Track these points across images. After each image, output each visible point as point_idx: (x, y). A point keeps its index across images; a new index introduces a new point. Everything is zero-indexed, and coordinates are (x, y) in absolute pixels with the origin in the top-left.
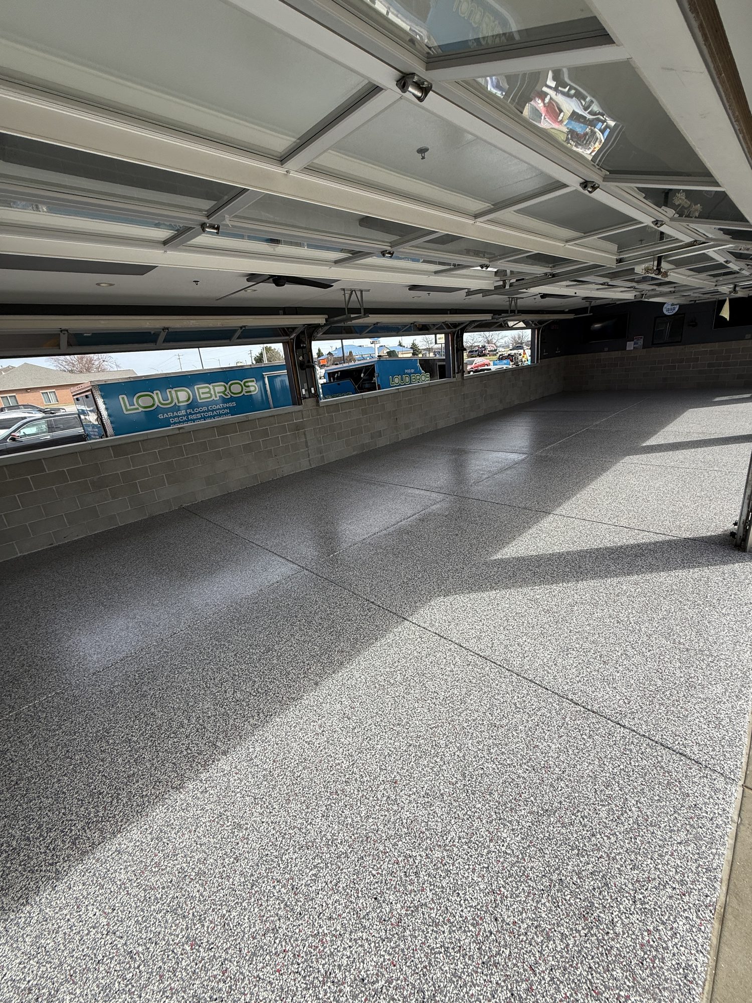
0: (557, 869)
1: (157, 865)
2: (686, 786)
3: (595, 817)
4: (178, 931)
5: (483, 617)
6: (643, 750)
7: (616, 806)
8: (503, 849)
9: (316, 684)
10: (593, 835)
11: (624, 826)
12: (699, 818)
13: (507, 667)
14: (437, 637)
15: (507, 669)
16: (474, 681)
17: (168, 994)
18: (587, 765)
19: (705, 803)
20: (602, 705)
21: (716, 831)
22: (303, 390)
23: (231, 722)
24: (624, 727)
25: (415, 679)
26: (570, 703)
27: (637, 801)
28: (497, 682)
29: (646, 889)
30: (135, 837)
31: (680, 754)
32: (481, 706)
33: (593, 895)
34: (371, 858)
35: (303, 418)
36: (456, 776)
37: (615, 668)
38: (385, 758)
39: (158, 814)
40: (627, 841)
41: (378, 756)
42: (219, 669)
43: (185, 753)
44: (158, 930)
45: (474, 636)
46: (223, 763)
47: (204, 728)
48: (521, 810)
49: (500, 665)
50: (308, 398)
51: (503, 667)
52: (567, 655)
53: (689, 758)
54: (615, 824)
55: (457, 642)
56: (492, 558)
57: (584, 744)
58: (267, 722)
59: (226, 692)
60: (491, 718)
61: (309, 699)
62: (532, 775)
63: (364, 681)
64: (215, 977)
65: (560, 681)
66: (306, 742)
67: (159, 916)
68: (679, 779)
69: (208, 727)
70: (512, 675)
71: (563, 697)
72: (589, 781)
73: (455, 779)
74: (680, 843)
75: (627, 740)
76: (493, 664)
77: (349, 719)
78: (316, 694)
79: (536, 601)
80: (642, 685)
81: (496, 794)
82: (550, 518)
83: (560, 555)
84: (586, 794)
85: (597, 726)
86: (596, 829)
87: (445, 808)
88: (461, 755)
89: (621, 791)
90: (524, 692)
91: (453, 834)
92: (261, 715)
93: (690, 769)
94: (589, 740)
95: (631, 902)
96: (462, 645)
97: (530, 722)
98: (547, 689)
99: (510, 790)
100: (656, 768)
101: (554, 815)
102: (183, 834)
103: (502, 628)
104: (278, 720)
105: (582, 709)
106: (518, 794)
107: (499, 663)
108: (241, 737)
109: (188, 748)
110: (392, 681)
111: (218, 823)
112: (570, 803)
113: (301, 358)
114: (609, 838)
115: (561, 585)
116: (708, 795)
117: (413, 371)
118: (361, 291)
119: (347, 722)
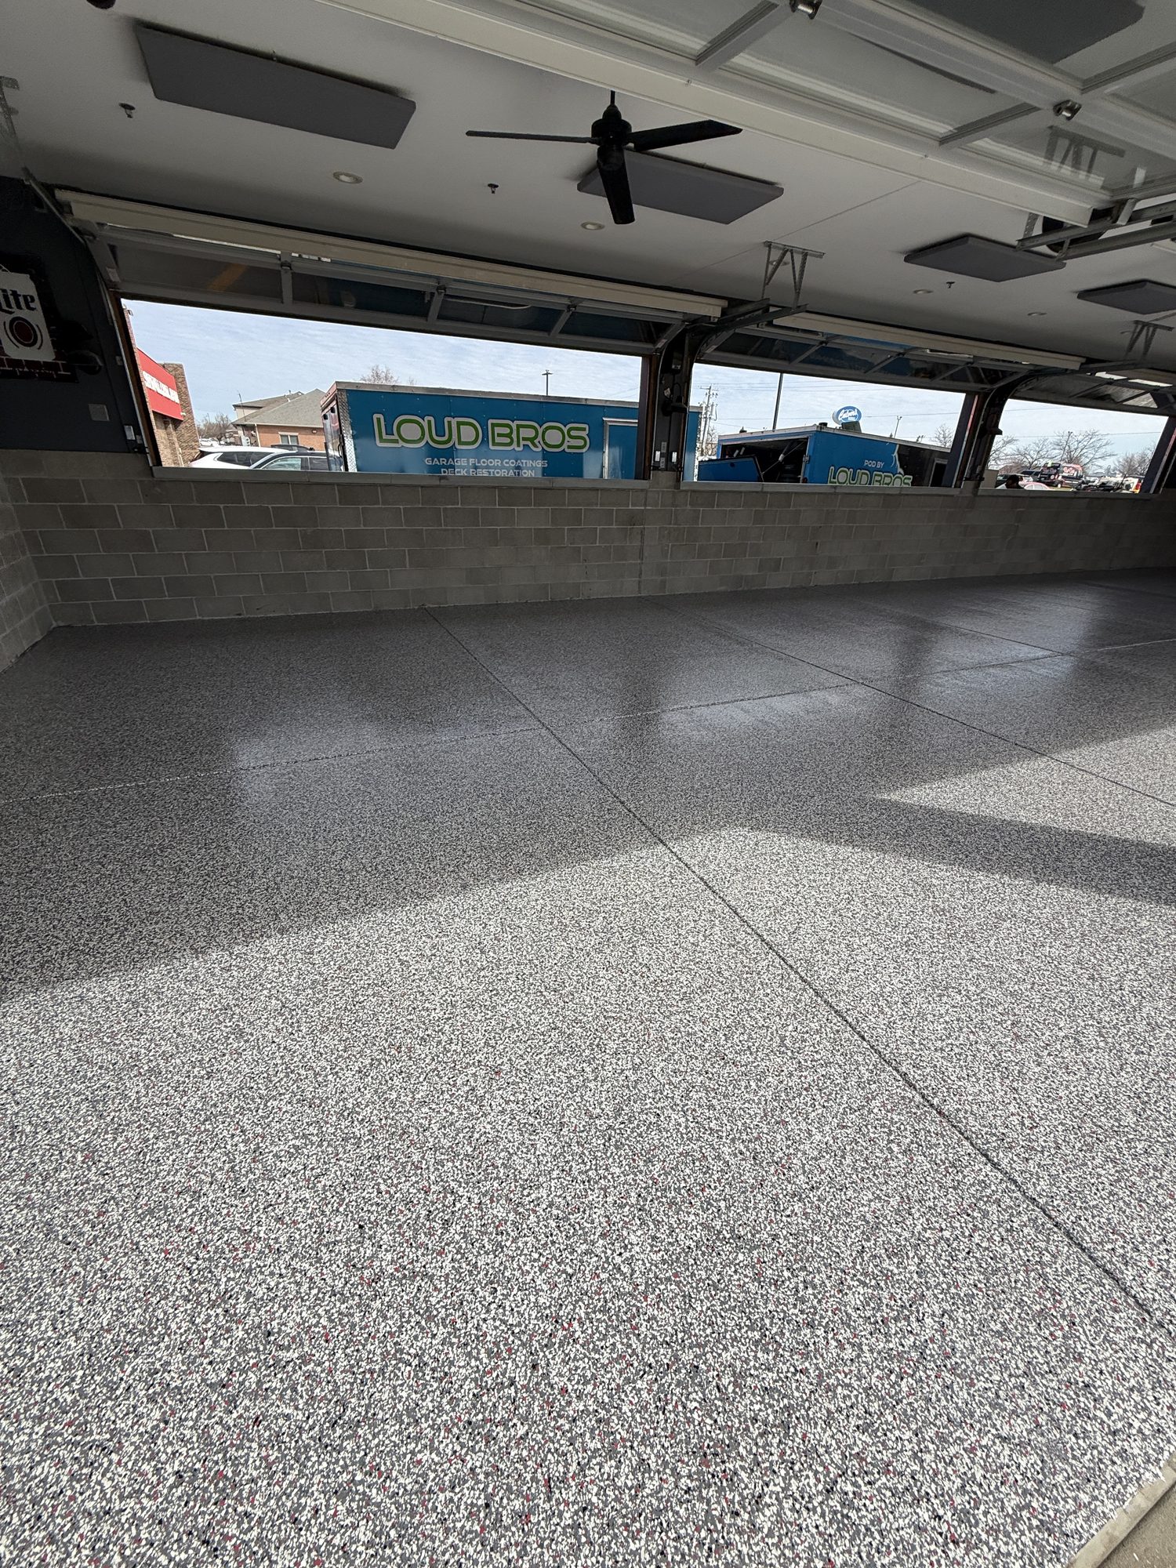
0: (699, 1345)
1: (113, 1036)
2: (1083, 1338)
3: (834, 1296)
4: (83, 1130)
5: (805, 882)
6: (1015, 1225)
7: (892, 1297)
8: (618, 1260)
9: (464, 887)
10: (810, 1325)
11: (888, 1341)
12: (1083, 1414)
13: (803, 974)
14: (702, 886)
15: (801, 977)
16: (726, 974)
17: (21, 1203)
18: (871, 1197)
19: (1116, 1394)
20: (968, 1107)
21: (1114, 1463)
22: (658, 453)
23: (317, 894)
24: (995, 1165)
25: (624, 934)
26: (899, 1078)
27: (945, 1312)
28: (769, 991)
29: (869, 1483)
30: (111, 989)
31: (1106, 1271)
32: (717, 1016)
34: (392, 1163)
35: (645, 505)
36: (603, 1106)
37: (1037, 1055)
38: (503, 1031)
39: (154, 974)
40: (878, 1372)
41: (494, 1023)
42: (343, 821)
43: (234, 911)
44: (62, 1116)
45: (770, 904)
46: (272, 945)
47: (278, 889)
48: (689, 1213)
49: (791, 967)
50: (662, 470)
51: (796, 972)
52: (940, 996)
53: (1124, 1290)
54: (870, 1328)
55: (733, 903)
56: (879, 796)
57: (886, 1160)
58: (364, 913)
59: (333, 853)
60: (722, 1042)
61: (440, 905)
62: (747, 1165)
63: (539, 908)
64: (87, 1213)
65: (899, 1034)
66: (400, 960)
67: (74, 1100)
68: (1073, 1316)
69: (284, 889)
70: (805, 990)
71: (889, 1063)
72: (857, 1228)
73: (598, 1110)
74: (1004, 1439)
75: (989, 1191)
76: (778, 960)
77: (482, 952)
78: (456, 900)
79: (928, 889)
80: (1082, 1108)
81: (658, 1166)
82: (1042, 762)
83: (1025, 828)
84: (838, 1247)
85: (934, 1141)
86: (822, 1317)
87: (555, 1146)
88: (633, 1078)
89: (920, 1277)
90: (812, 1025)
91: (543, 1193)
92: (361, 900)
93: (1116, 1310)
94: (900, 1156)
96: (739, 911)
97: (795, 1078)
98: (863, 1038)
99: (688, 1171)
100: (1026, 1271)
101: (750, 1251)
102: (167, 1012)
103: (831, 909)
104: (380, 915)
105: (918, 1098)
106: (700, 1185)
107: (791, 962)
108: (315, 920)
109: (241, 907)
110: (583, 924)
111: (217, 1016)
112: (794, 1246)
113: (667, 392)
114: (841, 1346)
115: (997, 876)
116: (1133, 1382)
117: (880, 465)
118: (805, 255)
119: (477, 955)
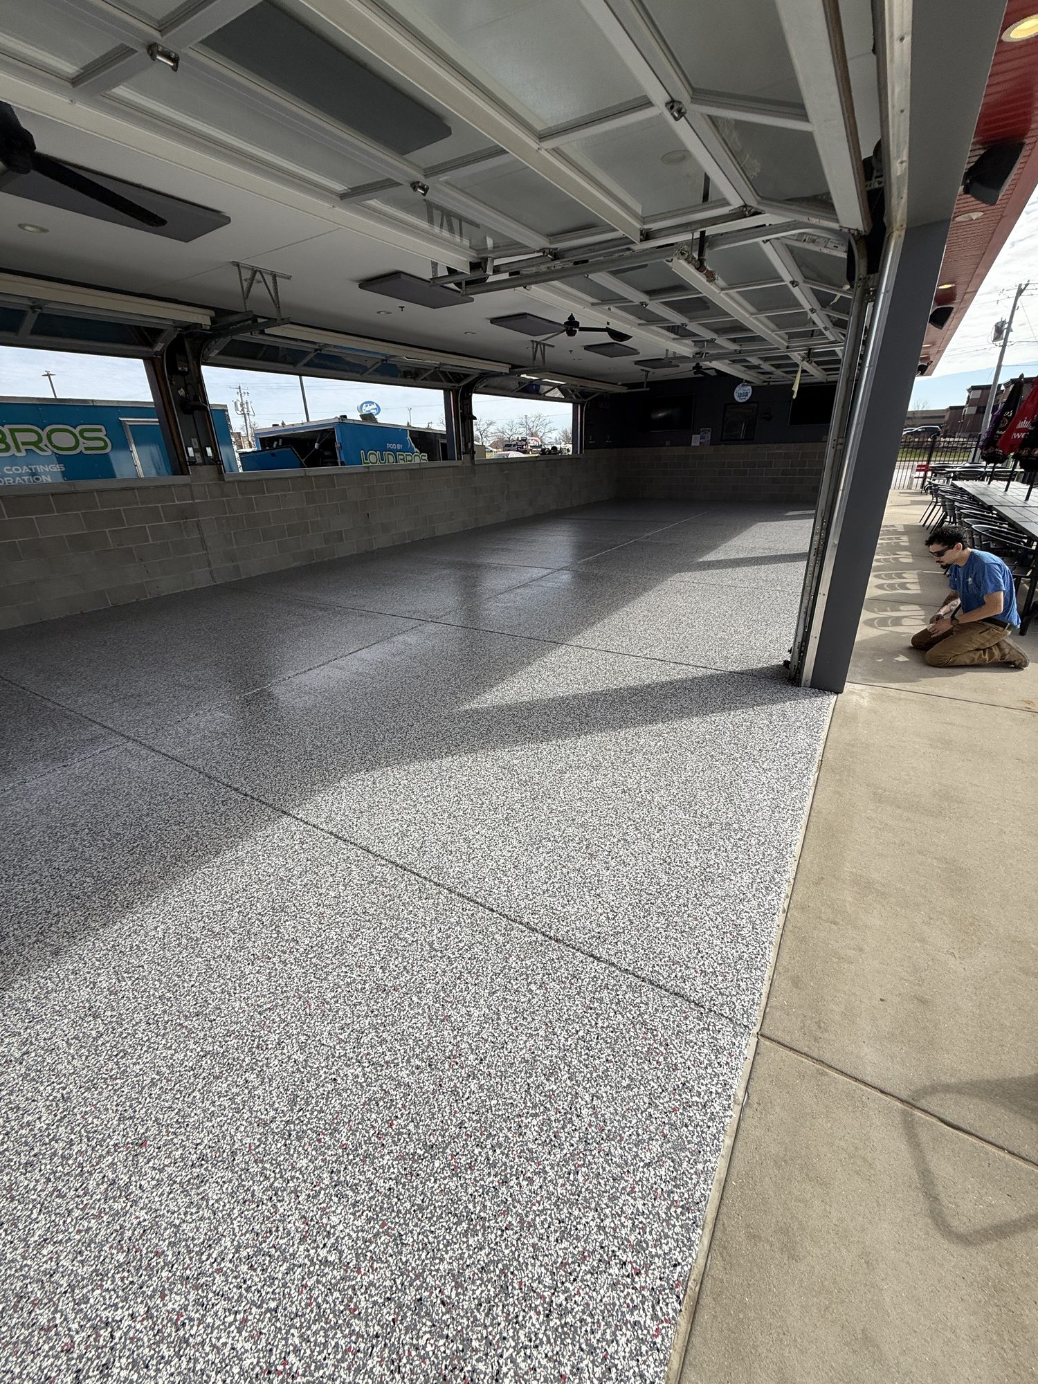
0: (417, 1277)
2: (674, 1051)
3: (517, 1142)
5: (421, 800)
6: (620, 997)
7: (558, 1111)
8: (323, 1253)
9: (56, 953)
10: (504, 1182)
11: (562, 1150)
12: (687, 1106)
13: (436, 880)
15: (435, 883)
16: (371, 911)
18: (525, 1038)
19: (700, 1077)
20: (573, 926)
21: (709, 1127)
22: (190, 449)
24: (599, 959)
26: (524, 929)
27: (593, 1096)
28: (411, 908)
29: (575, 1280)
31: (676, 994)
32: (371, 954)
33: (476, 1319)
35: (193, 499)
36: (277, 1105)
37: (606, 863)
38: (140, 1092)
40: (561, 1181)
45: (397, 831)
48: (382, 1157)
49: (425, 878)
51: (430, 881)
52: (537, 849)
53: (687, 1000)
54: (547, 1149)
55: (364, 844)
56: (462, 708)
57: (529, 1000)
60: (380, 975)
62: (424, 1076)
63: (161, 935)
65: (516, 894)
68: (666, 1040)
70: (440, 893)
71: (514, 921)
72: (521, 1071)
73: (272, 1113)
74: (648, 1165)
75: (600, 981)
76: (413, 877)
77: (95, 1017)
78: (46, 974)
79: (511, 769)
80: (638, 887)
81: (344, 1130)
83: (564, 700)
84: (511, 1098)
85: (557, 965)
86: (512, 1167)
87: (230, 1181)
88: (302, 1058)
89: (572, 1080)
90: (452, 920)
93: (686, 1018)
94: (538, 992)
95: (542, 1317)
97: (449, 974)
98: (492, 910)
99: (374, 1116)
100: (634, 1027)
101: (443, 1152)
103: (446, 815)
105: (540, 937)
106: (387, 1121)
107: (424, 874)
110: (217, 930)
112: (478, 1121)
114: (531, 1181)
115: (554, 742)
116: (706, 1062)
117: (399, 447)
118: (274, 277)
119: (89, 1025)
